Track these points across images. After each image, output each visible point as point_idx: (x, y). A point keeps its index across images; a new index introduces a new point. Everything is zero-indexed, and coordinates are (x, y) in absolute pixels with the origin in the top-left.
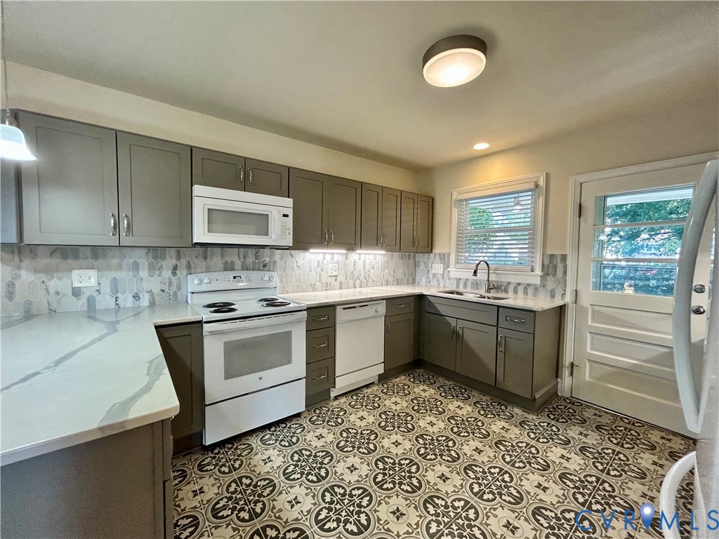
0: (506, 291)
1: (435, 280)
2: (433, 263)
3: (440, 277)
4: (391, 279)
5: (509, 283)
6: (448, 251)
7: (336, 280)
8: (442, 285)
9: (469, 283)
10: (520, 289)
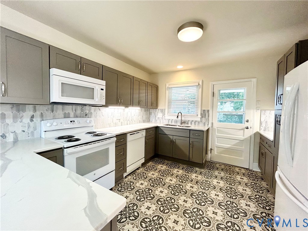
0: (188, 124)
1: (159, 120)
2: (158, 113)
3: (161, 119)
4: (141, 120)
5: (189, 121)
6: (164, 108)
7: (119, 121)
8: (162, 122)
9: (173, 121)
10: (193, 123)
